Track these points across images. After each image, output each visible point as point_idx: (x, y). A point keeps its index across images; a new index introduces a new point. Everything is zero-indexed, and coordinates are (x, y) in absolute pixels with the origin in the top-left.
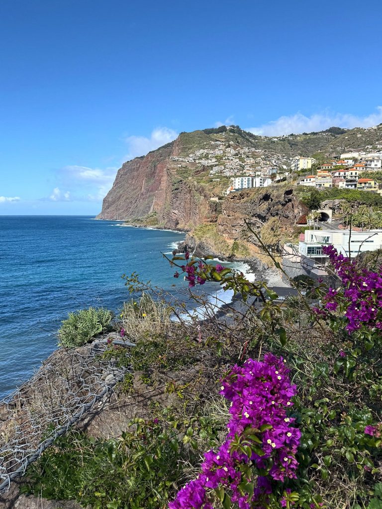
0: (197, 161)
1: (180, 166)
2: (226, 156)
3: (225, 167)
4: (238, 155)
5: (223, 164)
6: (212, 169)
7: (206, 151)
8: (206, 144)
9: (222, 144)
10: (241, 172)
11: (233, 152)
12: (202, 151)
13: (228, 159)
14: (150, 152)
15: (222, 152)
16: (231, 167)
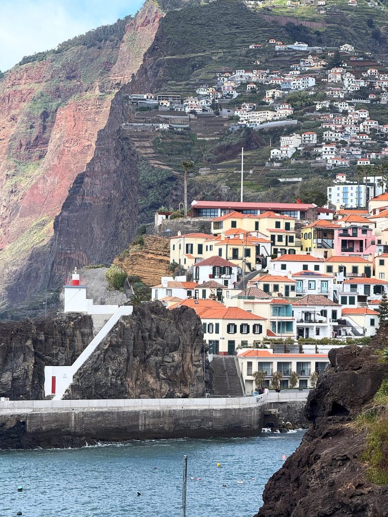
0: (225, 113)
1: (165, 127)
2: (324, 98)
3: (320, 138)
4: (365, 97)
5: (316, 127)
6: (277, 145)
7: (254, 76)
8: (256, 52)
9: (314, 54)
10: (373, 155)
11: (351, 83)
12: (241, 75)
13: (333, 109)
14: (26, 60)
15: (312, 82)
16: (340, 137)
